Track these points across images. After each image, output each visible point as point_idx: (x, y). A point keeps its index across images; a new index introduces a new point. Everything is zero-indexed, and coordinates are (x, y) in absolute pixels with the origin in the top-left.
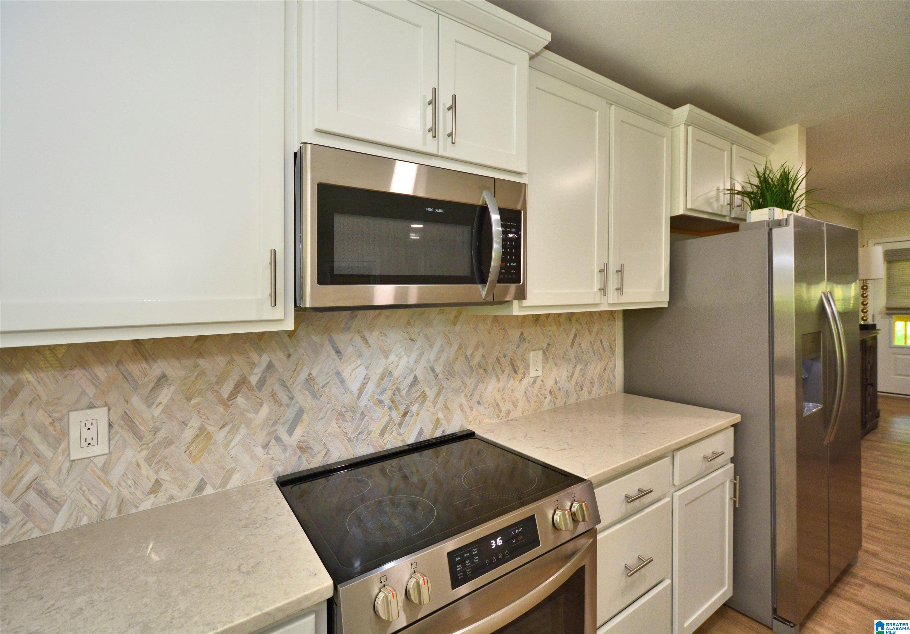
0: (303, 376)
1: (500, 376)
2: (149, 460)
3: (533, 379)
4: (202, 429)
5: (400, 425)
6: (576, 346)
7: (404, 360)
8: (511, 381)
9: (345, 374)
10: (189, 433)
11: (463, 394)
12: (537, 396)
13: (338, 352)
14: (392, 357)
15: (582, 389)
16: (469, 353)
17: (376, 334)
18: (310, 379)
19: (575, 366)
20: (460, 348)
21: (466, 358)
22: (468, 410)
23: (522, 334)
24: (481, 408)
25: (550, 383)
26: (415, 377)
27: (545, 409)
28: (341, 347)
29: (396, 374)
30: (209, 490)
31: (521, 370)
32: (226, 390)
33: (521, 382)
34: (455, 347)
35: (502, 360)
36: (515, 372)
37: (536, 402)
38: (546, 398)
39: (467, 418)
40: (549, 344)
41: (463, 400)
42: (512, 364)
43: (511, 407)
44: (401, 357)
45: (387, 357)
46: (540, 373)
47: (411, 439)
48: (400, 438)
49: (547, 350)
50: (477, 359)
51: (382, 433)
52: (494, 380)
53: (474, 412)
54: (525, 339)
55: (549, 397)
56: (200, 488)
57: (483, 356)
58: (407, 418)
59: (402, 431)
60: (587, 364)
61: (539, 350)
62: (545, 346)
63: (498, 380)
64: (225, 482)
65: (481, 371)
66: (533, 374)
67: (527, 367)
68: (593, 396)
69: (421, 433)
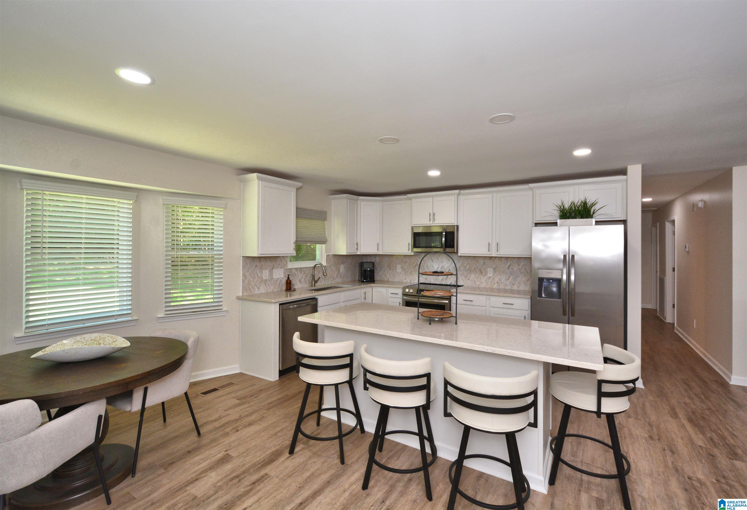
0: (426, 265)
1: (476, 274)
2: (405, 274)
3: (489, 277)
4: (411, 271)
5: (446, 279)
6: (510, 269)
7: (446, 265)
8: (480, 276)
9: (434, 265)
10: (410, 271)
11: (463, 276)
12: (491, 282)
13: (432, 261)
14: (444, 263)
15: (514, 285)
16: (465, 265)
17: (440, 258)
18: (427, 266)
19: (510, 276)
20: (462, 264)
21: (464, 266)
22: (465, 281)
23: (484, 262)
24: (469, 281)
25: (497, 279)
26: (450, 269)
27: (495, 287)
28: (433, 260)
29: (445, 267)
30: (412, 282)
31: (484, 273)
32: (414, 265)
33: (484, 277)
34: (461, 263)
35: (477, 269)
36: (482, 273)
37: (490, 284)
38: (495, 284)
39: (464, 283)
40: (496, 267)
41: (463, 278)
42: (481, 271)
43: (480, 283)
44: (446, 264)
45: (443, 263)
46: (492, 275)
47: (449, 284)
48: (446, 283)
49: (495, 269)
50: (468, 267)
51: (442, 280)
52: (473, 274)
53: (467, 282)
54: (485, 264)
55: (496, 284)
56: (411, 281)
57: (470, 267)
58: (448, 278)
59: (446, 281)
60: (516, 277)
61: (491, 268)
62: (494, 267)
63: (475, 274)
64: (414, 281)
65: (469, 271)
66: (489, 275)
67: (486, 273)
68: (520, 289)
69: (451, 283)
